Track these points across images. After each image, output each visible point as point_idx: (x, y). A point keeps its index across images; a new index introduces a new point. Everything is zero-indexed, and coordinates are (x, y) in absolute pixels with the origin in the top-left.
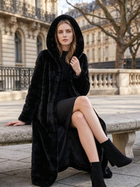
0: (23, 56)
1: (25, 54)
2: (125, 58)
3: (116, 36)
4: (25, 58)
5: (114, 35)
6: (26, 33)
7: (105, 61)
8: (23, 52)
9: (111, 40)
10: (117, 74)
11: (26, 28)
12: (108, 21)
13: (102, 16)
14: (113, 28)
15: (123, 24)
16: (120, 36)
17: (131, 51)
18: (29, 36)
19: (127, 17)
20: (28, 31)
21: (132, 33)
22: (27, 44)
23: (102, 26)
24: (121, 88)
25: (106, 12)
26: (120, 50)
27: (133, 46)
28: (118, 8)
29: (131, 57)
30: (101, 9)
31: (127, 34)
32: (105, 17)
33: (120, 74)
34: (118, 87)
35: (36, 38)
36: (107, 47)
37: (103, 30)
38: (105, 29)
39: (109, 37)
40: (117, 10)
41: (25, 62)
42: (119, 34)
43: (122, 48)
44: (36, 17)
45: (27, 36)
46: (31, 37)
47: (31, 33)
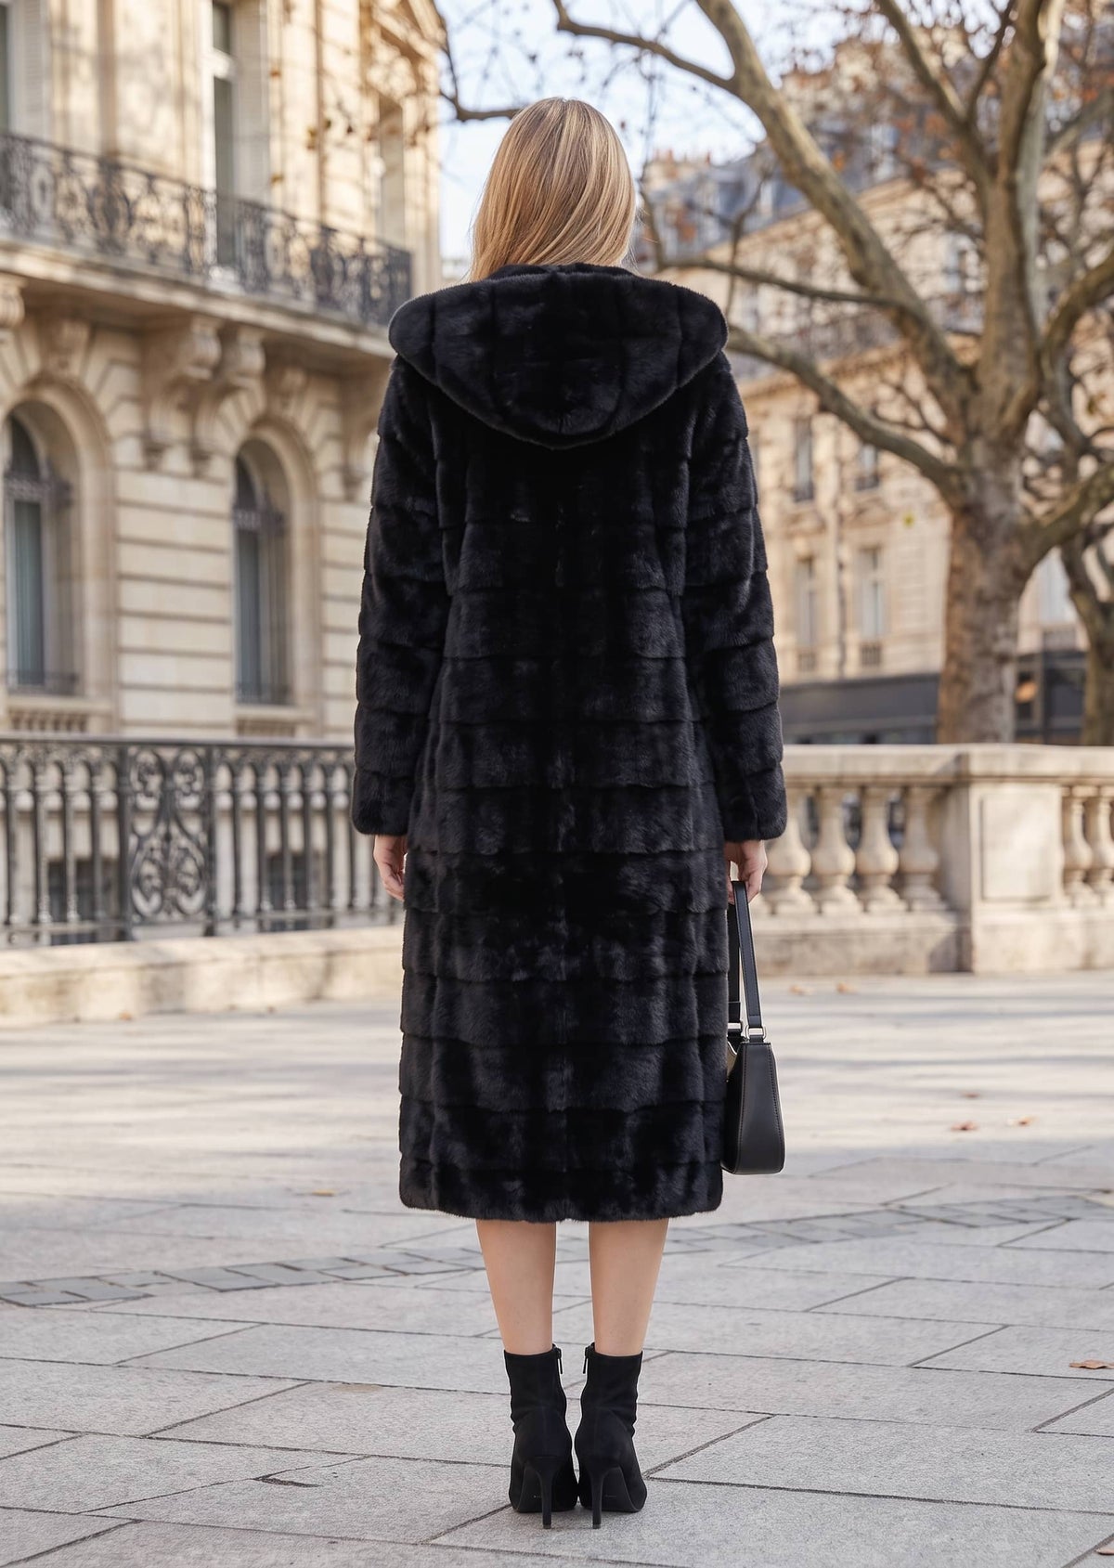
0: (92, 628)
1: (114, 613)
2: (1028, 642)
3: (949, 455)
4: (115, 650)
5: (930, 444)
6: (123, 421)
7: (853, 670)
8: (91, 592)
9: (904, 484)
10: (950, 789)
11: (121, 380)
12: (881, 324)
13: (821, 282)
14: (916, 383)
15: (1006, 344)
16: (980, 453)
17: (1079, 585)
18: (153, 451)
19: (1038, 286)
20: (142, 401)
21: (1087, 424)
22: (131, 523)
23: (825, 366)
24: (983, 916)
25: (857, 242)
26: (983, 580)
27: (1094, 536)
28: (964, 204)
29: (1082, 641)
30: (814, 218)
31: (1039, 434)
32: (845, 284)
33: (977, 793)
34: (958, 908)
35: (222, 468)
36: (872, 553)
37: (832, 403)
38: (854, 390)
39: (889, 460)
40: (955, 225)
41: (114, 686)
42: (973, 433)
43: (1000, 554)
44: (222, 279)
45: (128, 452)
46: (176, 460)
47: (171, 426)
